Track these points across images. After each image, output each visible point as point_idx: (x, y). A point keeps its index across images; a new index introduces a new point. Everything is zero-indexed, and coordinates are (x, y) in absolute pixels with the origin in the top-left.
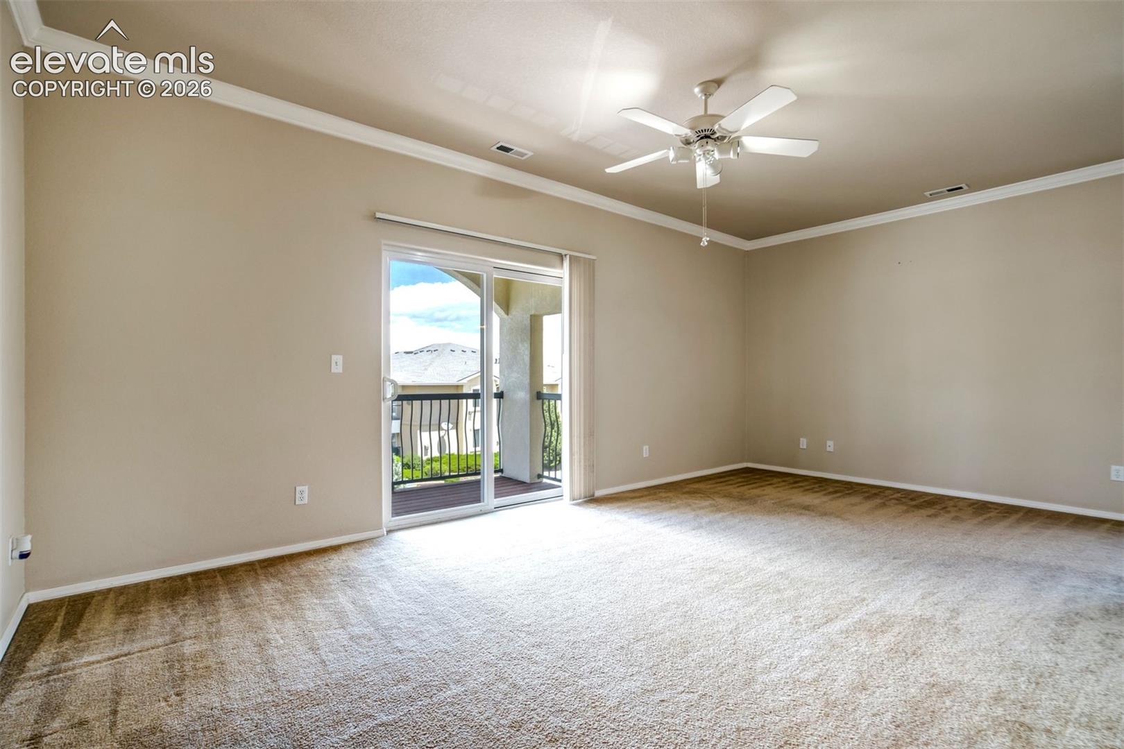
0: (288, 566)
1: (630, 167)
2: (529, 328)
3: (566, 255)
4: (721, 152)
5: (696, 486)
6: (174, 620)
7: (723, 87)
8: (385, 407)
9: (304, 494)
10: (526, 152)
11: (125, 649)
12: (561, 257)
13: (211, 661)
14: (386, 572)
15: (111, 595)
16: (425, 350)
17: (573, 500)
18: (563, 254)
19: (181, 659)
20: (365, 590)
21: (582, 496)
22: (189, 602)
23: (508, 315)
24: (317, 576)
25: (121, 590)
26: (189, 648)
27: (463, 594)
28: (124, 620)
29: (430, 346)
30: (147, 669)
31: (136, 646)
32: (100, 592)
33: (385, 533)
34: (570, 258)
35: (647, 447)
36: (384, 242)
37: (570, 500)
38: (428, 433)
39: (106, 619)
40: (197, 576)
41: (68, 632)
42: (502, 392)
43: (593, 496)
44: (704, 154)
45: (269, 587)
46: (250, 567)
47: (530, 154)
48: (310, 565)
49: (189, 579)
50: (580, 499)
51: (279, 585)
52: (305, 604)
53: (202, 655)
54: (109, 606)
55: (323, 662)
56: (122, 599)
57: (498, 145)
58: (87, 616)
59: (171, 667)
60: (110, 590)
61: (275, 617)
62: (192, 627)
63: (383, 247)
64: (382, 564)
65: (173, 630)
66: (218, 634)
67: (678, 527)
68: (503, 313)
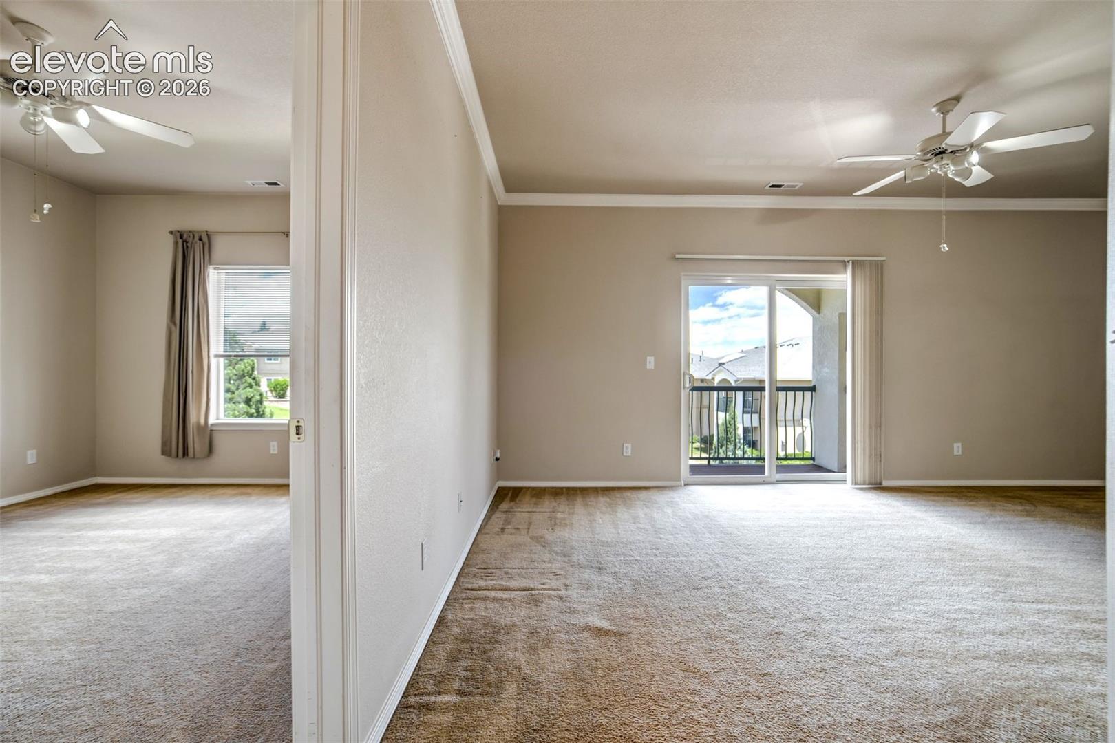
0: (616, 492)
1: (882, 186)
2: (838, 326)
3: (848, 262)
4: (954, 164)
5: (1032, 493)
6: (555, 504)
7: (962, 101)
8: (684, 393)
9: (628, 450)
10: (796, 184)
11: (534, 510)
12: (844, 263)
13: (567, 522)
14: (672, 504)
15: (530, 490)
16: (786, 344)
17: (856, 484)
18: (846, 260)
19: (556, 518)
20: (655, 510)
21: (867, 482)
22: (563, 499)
23: (819, 313)
24: (630, 499)
25: (534, 489)
26: (559, 515)
27: (716, 523)
28: (534, 500)
29: (792, 340)
30: (541, 519)
31: (538, 510)
32: (525, 488)
33: (683, 485)
34: (853, 264)
35: (960, 444)
36: (682, 274)
37: (852, 484)
38: (793, 428)
39: (527, 498)
40: (568, 489)
41: (513, 498)
42: (814, 386)
43: (881, 484)
44: (941, 168)
45: (603, 500)
46: (596, 490)
47: (801, 184)
48: (628, 494)
49: (564, 490)
50: (864, 484)
51: (608, 500)
52: (619, 510)
53: (564, 519)
54: (529, 492)
55: (619, 534)
56: (534, 492)
57: (770, 185)
58: (520, 495)
59: (551, 520)
60: (529, 488)
61: (601, 512)
62: (561, 508)
63: (683, 277)
64: (672, 500)
65: (554, 508)
66: (573, 513)
67: (981, 527)
68: (814, 313)
